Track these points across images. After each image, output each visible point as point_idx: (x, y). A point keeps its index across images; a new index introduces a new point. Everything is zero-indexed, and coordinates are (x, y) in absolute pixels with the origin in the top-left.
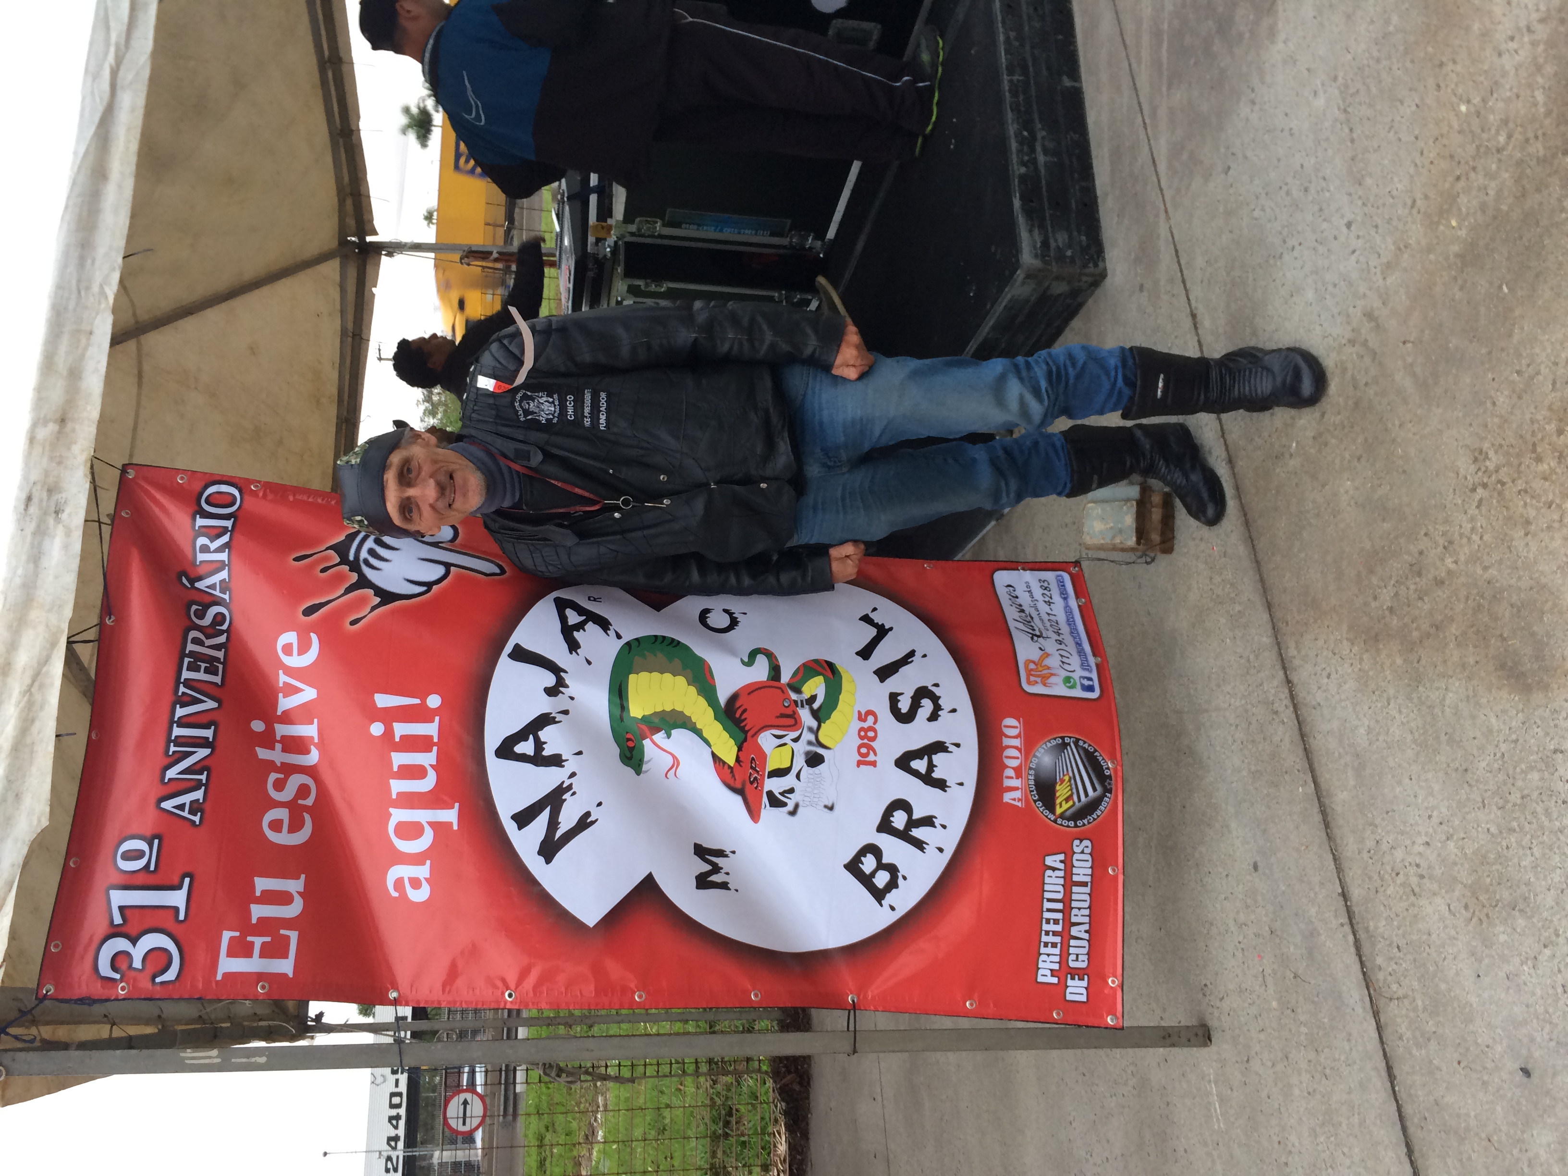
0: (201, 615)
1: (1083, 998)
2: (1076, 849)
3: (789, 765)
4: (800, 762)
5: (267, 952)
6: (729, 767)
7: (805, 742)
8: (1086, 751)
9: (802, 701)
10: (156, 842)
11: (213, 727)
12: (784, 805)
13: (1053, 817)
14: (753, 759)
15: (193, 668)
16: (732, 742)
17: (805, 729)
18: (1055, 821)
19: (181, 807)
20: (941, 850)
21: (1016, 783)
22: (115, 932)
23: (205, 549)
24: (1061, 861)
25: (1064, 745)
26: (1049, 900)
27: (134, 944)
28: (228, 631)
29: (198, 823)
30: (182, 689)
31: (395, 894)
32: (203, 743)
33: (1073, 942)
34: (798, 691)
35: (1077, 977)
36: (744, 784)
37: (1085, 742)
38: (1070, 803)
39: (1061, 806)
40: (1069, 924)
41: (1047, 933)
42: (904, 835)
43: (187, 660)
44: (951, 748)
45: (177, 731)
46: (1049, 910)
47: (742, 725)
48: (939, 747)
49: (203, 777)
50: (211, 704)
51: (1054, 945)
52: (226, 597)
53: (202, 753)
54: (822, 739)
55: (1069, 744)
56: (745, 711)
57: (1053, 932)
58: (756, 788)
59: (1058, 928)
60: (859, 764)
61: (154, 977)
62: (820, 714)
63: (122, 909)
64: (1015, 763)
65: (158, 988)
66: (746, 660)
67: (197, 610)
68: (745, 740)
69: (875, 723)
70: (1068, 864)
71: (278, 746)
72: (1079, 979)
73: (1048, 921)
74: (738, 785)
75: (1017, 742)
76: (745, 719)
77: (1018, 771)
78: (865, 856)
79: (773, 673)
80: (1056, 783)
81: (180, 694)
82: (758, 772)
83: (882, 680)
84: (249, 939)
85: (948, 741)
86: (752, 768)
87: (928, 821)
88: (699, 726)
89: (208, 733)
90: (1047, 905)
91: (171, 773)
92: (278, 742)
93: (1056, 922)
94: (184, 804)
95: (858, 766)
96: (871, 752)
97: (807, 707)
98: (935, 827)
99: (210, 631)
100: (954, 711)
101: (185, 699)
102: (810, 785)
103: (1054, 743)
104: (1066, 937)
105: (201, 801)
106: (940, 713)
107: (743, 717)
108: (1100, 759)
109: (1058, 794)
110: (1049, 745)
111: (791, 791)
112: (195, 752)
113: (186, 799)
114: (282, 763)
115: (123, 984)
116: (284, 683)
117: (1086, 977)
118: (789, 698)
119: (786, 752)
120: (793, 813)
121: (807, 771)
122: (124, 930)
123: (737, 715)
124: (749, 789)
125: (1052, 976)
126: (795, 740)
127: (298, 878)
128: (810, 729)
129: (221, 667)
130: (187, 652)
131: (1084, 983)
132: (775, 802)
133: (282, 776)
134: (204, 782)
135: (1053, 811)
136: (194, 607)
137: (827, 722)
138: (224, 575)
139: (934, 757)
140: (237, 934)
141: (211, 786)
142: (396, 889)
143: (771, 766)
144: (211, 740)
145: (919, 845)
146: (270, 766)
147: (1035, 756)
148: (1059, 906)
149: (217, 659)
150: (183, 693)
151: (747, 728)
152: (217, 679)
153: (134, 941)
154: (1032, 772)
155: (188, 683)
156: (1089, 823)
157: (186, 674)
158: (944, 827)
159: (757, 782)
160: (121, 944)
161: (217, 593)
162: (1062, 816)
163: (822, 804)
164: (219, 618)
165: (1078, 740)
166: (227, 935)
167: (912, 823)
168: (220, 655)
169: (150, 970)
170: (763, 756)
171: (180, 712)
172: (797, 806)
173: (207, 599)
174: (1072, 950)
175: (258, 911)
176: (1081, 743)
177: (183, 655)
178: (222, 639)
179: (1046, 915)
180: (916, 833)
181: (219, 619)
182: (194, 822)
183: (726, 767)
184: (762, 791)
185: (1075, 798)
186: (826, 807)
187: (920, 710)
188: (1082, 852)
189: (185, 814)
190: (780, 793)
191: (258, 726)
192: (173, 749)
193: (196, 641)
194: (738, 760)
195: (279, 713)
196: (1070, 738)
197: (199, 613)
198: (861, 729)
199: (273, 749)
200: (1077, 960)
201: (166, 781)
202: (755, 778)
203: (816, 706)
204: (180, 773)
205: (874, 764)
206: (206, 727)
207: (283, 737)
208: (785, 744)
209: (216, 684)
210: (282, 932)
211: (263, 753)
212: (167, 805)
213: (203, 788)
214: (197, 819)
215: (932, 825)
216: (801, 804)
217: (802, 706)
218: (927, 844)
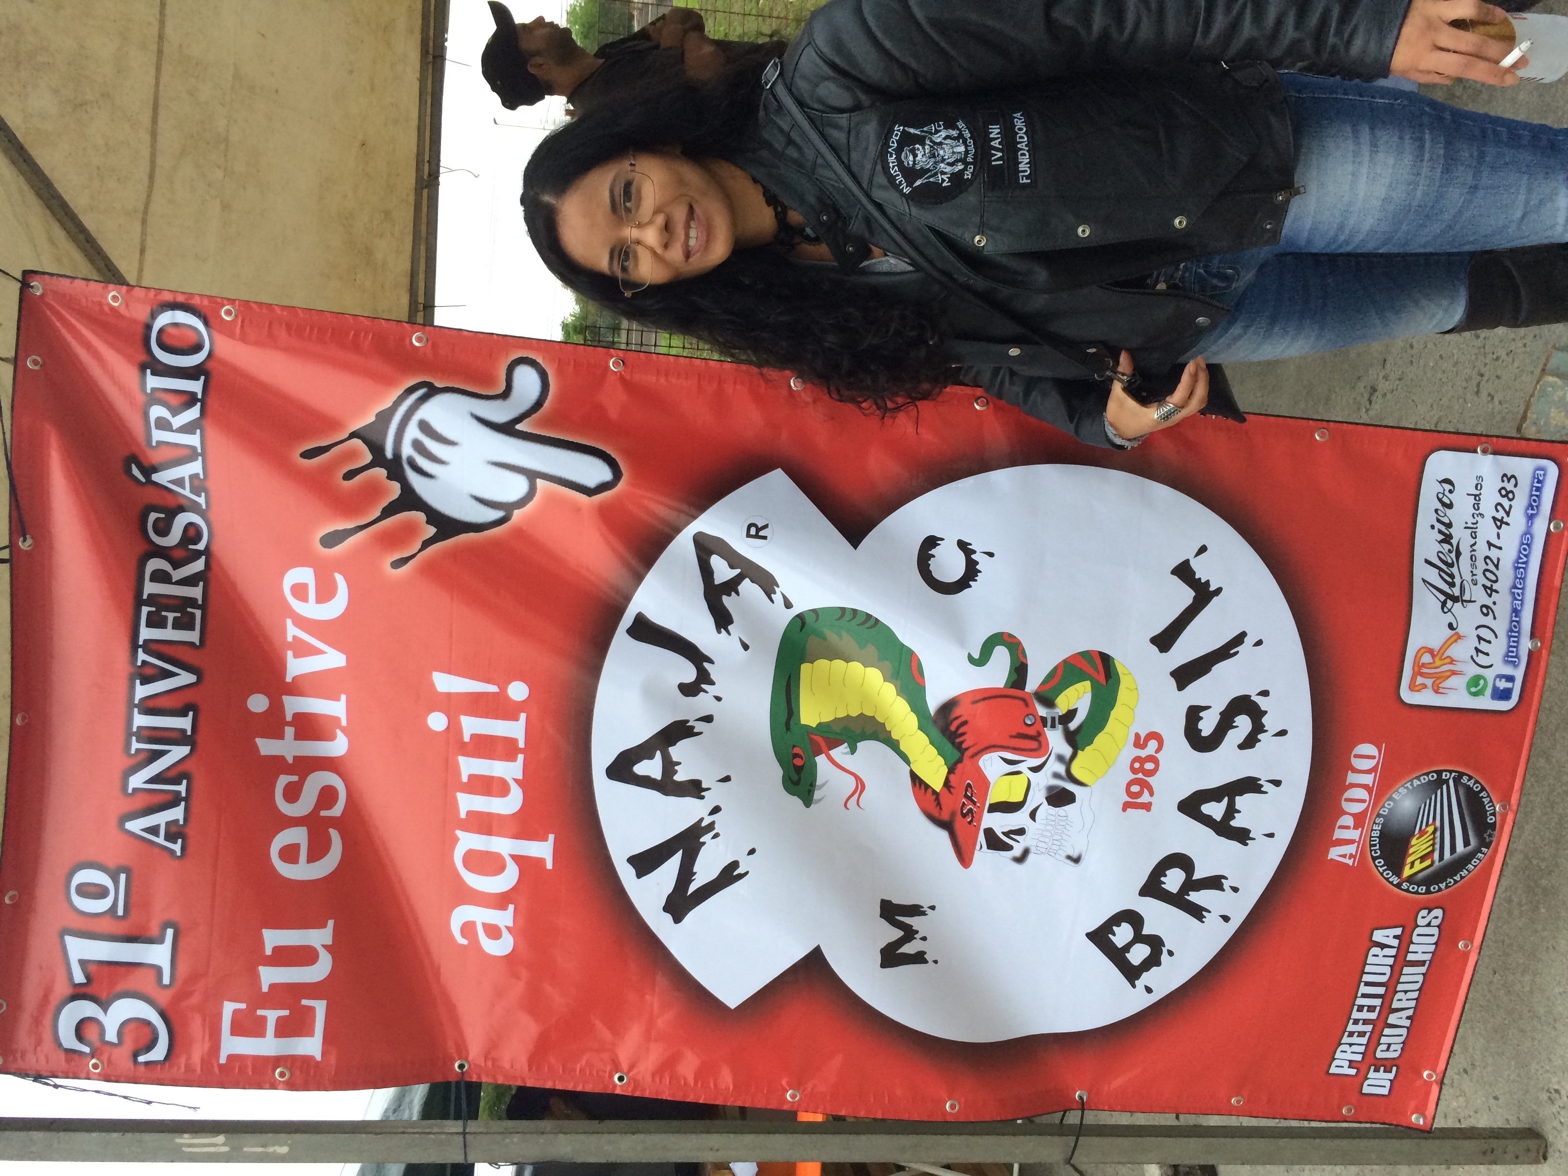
0: (163, 529)
1: (1385, 1091)
2: (1420, 921)
3: (1021, 799)
4: (1038, 797)
5: (285, 1030)
6: (934, 792)
7: (1049, 774)
8: (1468, 789)
9: (1053, 719)
10: (123, 877)
11: (191, 713)
12: (1009, 848)
13: (1396, 880)
14: (969, 785)
15: (155, 622)
16: (941, 761)
17: (1052, 758)
18: (1398, 886)
19: (154, 830)
20: (1226, 919)
21: (1354, 834)
22: (79, 994)
23: (163, 424)
24: (1395, 937)
25: (1440, 783)
26: (1367, 984)
27: (105, 1011)
28: (207, 552)
29: (179, 854)
30: (142, 656)
31: (463, 941)
32: (177, 738)
33: (1387, 1031)
34: (1049, 703)
35: (1382, 1069)
36: (953, 814)
37: (1470, 778)
38: (1428, 862)
39: (1412, 867)
40: (1387, 1009)
41: (1356, 1022)
42: (1178, 901)
43: (145, 610)
44: (1267, 787)
45: (140, 720)
46: (1364, 996)
47: (958, 740)
48: (1250, 785)
49: (182, 788)
50: (185, 678)
51: (1362, 1034)
52: (201, 500)
53: (178, 752)
54: (1076, 771)
55: (1447, 782)
56: (965, 723)
57: (1364, 1020)
58: (970, 823)
59: (1373, 1016)
60: (1126, 806)
61: (136, 1055)
62: (1078, 738)
63: (83, 963)
64: (1358, 808)
65: (142, 1068)
66: (976, 655)
67: (157, 520)
68: (960, 761)
69: (1158, 750)
70: (1405, 941)
71: (289, 731)
72: (1385, 1071)
73: (1360, 1008)
74: (945, 816)
75: (1368, 779)
76: (963, 734)
77: (1359, 820)
78: (1119, 925)
79: (1015, 677)
80: (1412, 835)
81: (139, 663)
82: (974, 803)
83: (1181, 687)
84: (260, 1012)
85: (1263, 775)
86: (966, 796)
87: (1215, 883)
88: (894, 736)
89: (184, 723)
90: (1363, 989)
91: (137, 781)
92: (289, 724)
93: (1371, 1009)
94: (158, 826)
95: (1124, 809)
96: (1146, 791)
97: (1060, 727)
98: (1223, 890)
99: (179, 554)
100: (1283, 733)
101: (148, 671)
102: (1049, 828)
103: (1424, 779)
104: (1380, 1025)
105: (181, 822)
106: (1260, 737)
107: (961, 730)
108: (1486, 801)
109: (1411, 851)
110: (1416, 783)
111: (1021, 832)
112: (169, 751)
113: (161, 819)
114: (295, 758)
115: (94, 1061)
116: (294, 637)
117: (1394, 1069)
118: (1034, 714)
119: (1019, 783)
120: (1020, 859)
121: (1046, 810)
122: (88, 990)
123: (953, 728)
124: (960, 824)
125: (1350, 1067)
126: (1036, 770)
127: (324, 926)
128: (1060, 758)
129: (198, 613)
130: (145, 597)
131: (1391, 1076)
132: (995, 842)
133: (295, 778)
134: (184, 795)
135: (1398, 872)
136: (153, 516)
137: (1088, 749)
138: (196, 467)
139: (1238, 798)
140: (243, 1006)
141: (195, 802)
142: (463, 934)
143: (994, 797)
144: (189, 733)
145: (1197, 912)
146: (278, 764)
147: (1391, 799)
148: (1381, 990)
149: (192, 602)
150: (144, 662)
151: (964, 746)
152: (193, 636)
153: (105, 1006)
154: (1380, 820)
155: (150, 647)
156: (1447, 887)
157: (146, 633)
158: (1235, 890)
159: (973, 817)
160: (87, 1009)
161: (187, 492)
162: (1410, 879)
163: (1064, 854)
164: (192, 532)
165: (1461, 774)
166: (229, 1008)
167: (1191, 885)
168: (196, 592)
169: (128, 1047)
170: (984, 784)
171: (142, 691)
172: (1026, 852)
173: (171, 502)
174: (1383, 1040)
175: (269, 976)
176: (1465, 779)
177: (139, 602)
178: (198, 565)
179: (1360, 1001)
180: (1194, 897)
181: (192, 534)
182: (172, 852)
183: (930, 791)
184: (978, 828)
185: (1436, 855)
186: (1069, 857)
187: (1231, 733)
188: (1429, 925)
189: (161, 840)
190: (1003, 833)
191: (258, 703)
192: (135, 745)
193: (160, 577)
194: (947, 784)
195: (289, 679)
196: (1451, 772)
197: (161, 525)
198: (1137, 759)
199: (280, 736)
200: (1388, 1049)
201: (130, 791)
202: (970, 810)
203: (1073, 726)
204: (151, 781)
205: (1147, 807)
206: (183, 713)
207: (296, 716)
208: (1018, 773)
209: (191, 644)
210: (305, 1002)
211: (267, 747)
212: (136, 826)
213: (183, 803)
214: (177, 847)
215: (1220, 888)
216: (1033, 849)
217: (1053, 726)
218: (1209, 912)
